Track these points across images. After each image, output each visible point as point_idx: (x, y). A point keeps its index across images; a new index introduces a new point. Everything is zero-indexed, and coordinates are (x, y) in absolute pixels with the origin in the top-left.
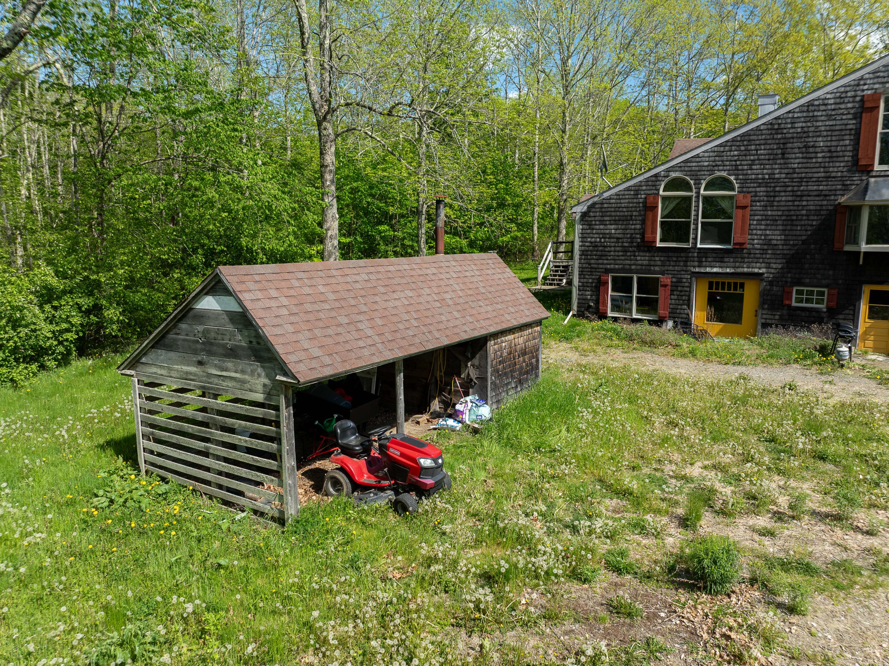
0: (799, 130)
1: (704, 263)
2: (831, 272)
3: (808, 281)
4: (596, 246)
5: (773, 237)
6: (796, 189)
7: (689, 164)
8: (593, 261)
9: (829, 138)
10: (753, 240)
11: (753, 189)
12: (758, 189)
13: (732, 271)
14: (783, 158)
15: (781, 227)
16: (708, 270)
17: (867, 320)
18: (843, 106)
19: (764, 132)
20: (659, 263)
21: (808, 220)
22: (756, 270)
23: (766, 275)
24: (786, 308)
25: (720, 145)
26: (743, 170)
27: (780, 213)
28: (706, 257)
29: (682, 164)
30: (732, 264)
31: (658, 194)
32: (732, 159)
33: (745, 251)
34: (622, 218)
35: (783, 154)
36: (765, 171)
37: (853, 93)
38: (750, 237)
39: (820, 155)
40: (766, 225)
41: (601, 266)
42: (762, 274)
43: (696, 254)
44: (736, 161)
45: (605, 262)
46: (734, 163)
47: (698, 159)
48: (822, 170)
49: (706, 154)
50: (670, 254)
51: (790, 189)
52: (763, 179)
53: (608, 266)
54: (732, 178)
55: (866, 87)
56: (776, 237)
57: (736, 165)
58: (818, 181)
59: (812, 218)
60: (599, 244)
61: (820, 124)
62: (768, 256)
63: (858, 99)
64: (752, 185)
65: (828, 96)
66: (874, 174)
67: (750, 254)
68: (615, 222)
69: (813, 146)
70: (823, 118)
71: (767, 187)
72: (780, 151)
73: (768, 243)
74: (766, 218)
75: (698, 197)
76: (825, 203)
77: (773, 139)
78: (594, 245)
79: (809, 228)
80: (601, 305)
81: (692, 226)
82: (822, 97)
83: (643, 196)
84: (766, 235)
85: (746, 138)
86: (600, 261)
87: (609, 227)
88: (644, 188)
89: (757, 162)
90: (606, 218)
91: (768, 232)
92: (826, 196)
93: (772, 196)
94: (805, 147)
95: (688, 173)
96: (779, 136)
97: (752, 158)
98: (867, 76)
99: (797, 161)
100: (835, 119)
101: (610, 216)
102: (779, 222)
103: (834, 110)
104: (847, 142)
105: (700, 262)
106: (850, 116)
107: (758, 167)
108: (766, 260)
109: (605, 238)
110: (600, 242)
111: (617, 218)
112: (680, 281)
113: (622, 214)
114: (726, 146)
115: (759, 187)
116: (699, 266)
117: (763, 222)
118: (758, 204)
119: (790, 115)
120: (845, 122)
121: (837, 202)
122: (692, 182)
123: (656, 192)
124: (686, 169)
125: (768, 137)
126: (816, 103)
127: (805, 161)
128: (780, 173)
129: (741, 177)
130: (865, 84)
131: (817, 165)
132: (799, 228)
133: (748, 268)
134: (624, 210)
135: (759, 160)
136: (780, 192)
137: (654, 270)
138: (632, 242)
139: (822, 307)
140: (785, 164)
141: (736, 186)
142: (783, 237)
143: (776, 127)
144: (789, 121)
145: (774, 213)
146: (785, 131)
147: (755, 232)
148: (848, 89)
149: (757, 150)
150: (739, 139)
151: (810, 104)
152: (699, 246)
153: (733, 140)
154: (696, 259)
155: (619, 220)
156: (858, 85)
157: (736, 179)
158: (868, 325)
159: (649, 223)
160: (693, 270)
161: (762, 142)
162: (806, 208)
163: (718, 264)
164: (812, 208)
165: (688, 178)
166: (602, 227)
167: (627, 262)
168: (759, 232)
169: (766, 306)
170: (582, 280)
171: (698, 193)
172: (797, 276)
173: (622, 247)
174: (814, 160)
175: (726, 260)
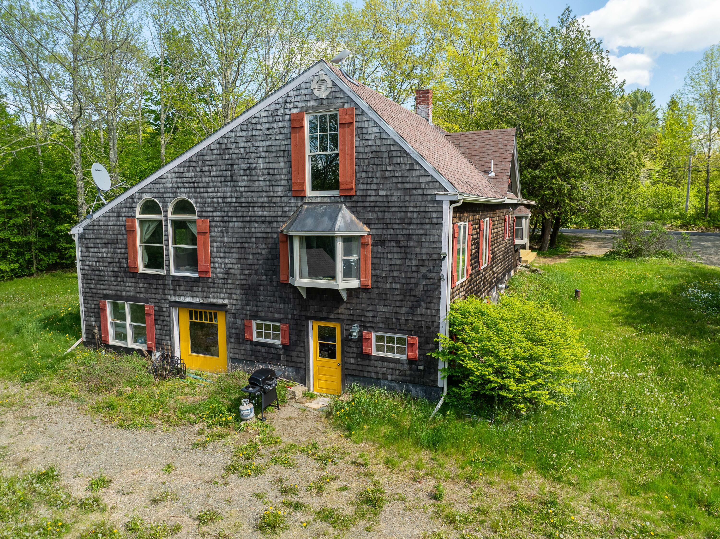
0: (242, 150)
1: (178, 292)
2: (281, 306)
3: (263, 314)
4: (93, 270)
5: (231, 266)
6: (245, 214)
7: (157, 186)
8: (92, 286)
9: (267, 160)
10: (216, 268)
11: (211, 214)
12: (215, 214)
13: (201, 301)
14: (232, 181)
15: (236, 256)
16: (182, 299)
17: (319, 358)
18: (275, 125)
19: (214, 152)
20: (143, 290)
21: (257, 248)
22: (220, 301)
23: (229, 307)
24: (249, 343)
25: (179, 166)
26: (200, 193)
27: (234, 240)
28: (179, 286)
29: (151, 186)
30: (200, 294)
31: (134, 217)
32: (191, 180)
33: (210, 280)
34: (111, 241)
35: (232, 176)
36: (219, 194)
37: (282, 111)
38: (212, 265)
39: (261, 178)
40: (225, 252)
41: (99, 291)
42: (225, 305)
43: (171, 282)
44: (194, 183)
45: (102, 287)
46: (192, 185)
47: (163, 181)
48: (264, 194)
49: (169, 175)
50: (152, 281)
51: (240, 214)
52: (218, 203)
53: (105, 292)
54: (192, 201)
55: (292, 105)
56: (235, 267)
57: (194, 188)
58: (263, 207)
59: (260, 246)
60: (95, 268)
61: (259, 144)
62: (229, 286)
63: (287, 117)
64: (209, 209)
65: (263, 114)
66: (306, 200)
67: (214, 283)
68: (105, 245)
69: (255, 168)
70: (260, 138)
71: (221, 211)
72: (228, 173)
73: (227, 272)
74: (224, 245)
75: (166, 221)
76: (269, 230)
77: (222, 159)
78: (92, 269)
79: (260, 257)
80: (102, 332)
81: (165, 252)
82: (258, 115)
83: (124, 219)
84: (226, 263)
85: (200, 158)
86: (98, 286)
87: (102, 250)
88: (124, 210)
89: (211, 184)
90: (98, 241)
91: (226, 261)
92: (270, 222)
93: (226, 221)
94: (249, 168)
95: (157, 195)
96: (227, 157)
97: (207, 179)
98: (291, 93)
99: (244, 184)
100: (270, 139)
101: (101, 239)
102: (235, 250)
103: (268, 129)
104: (282, 165)
105: (175, 290)
106: (281, 137)
107: (213, 189)
108: (228, 291)
109: (99, 262)
110: (96, 266)
111: (106, 241)
112: (161, 310)
113: (109, 237)
114: (184, 167)
115: (215, 211)
116: (175, 295)
117: (222, 250)
118: (216, 230)
119: (233, 134)
120: (279, 142)
121: (279, 230)
122: (160, 205)
123: (133, 214)
124: (155, 190)
125: (218, 157)
126: (253, 121)
127: (250, 184)
128: (231, 197)
129: (199, 200)
130: (291, 102)
131: (260, 189)
132: (251, 257)
133: (214, 298)
134: (111, 233)
135: (212, 182)
136: (232, 217)
137: (140, 298)
138: (120, 267)
139: (277, 342)
140: (234, 187)
141: (197, 210)
142: (239, 266)
143: (223, 147)
144: (233, 140)
145: (230, 240)
146: (231, 152)
147: (216, 259)
148: (278, 107)
149: (210, 172)
150: (194, 159)
151: (248, 123)
152: (173, 273)
153: (190, 160)
154: (171, 287)
155: (108, 243)
156: (285, 103)
157: (196, 203)
158: (319, 363)
159: (130, 247)
160: (170, 299)
161: (214, 162)
162: (254, 235)
163: (189, 293)
164: (259, 235)
165: (157, 200)
166: (96, 250)
167: (119, 288)
168: (220, 260)
169: (232, 340)
170: (87, 306)
171: (166, 216)
172: (255, 309)
173: (113, 271)
174: (257, 184)
175: (195, 289)
